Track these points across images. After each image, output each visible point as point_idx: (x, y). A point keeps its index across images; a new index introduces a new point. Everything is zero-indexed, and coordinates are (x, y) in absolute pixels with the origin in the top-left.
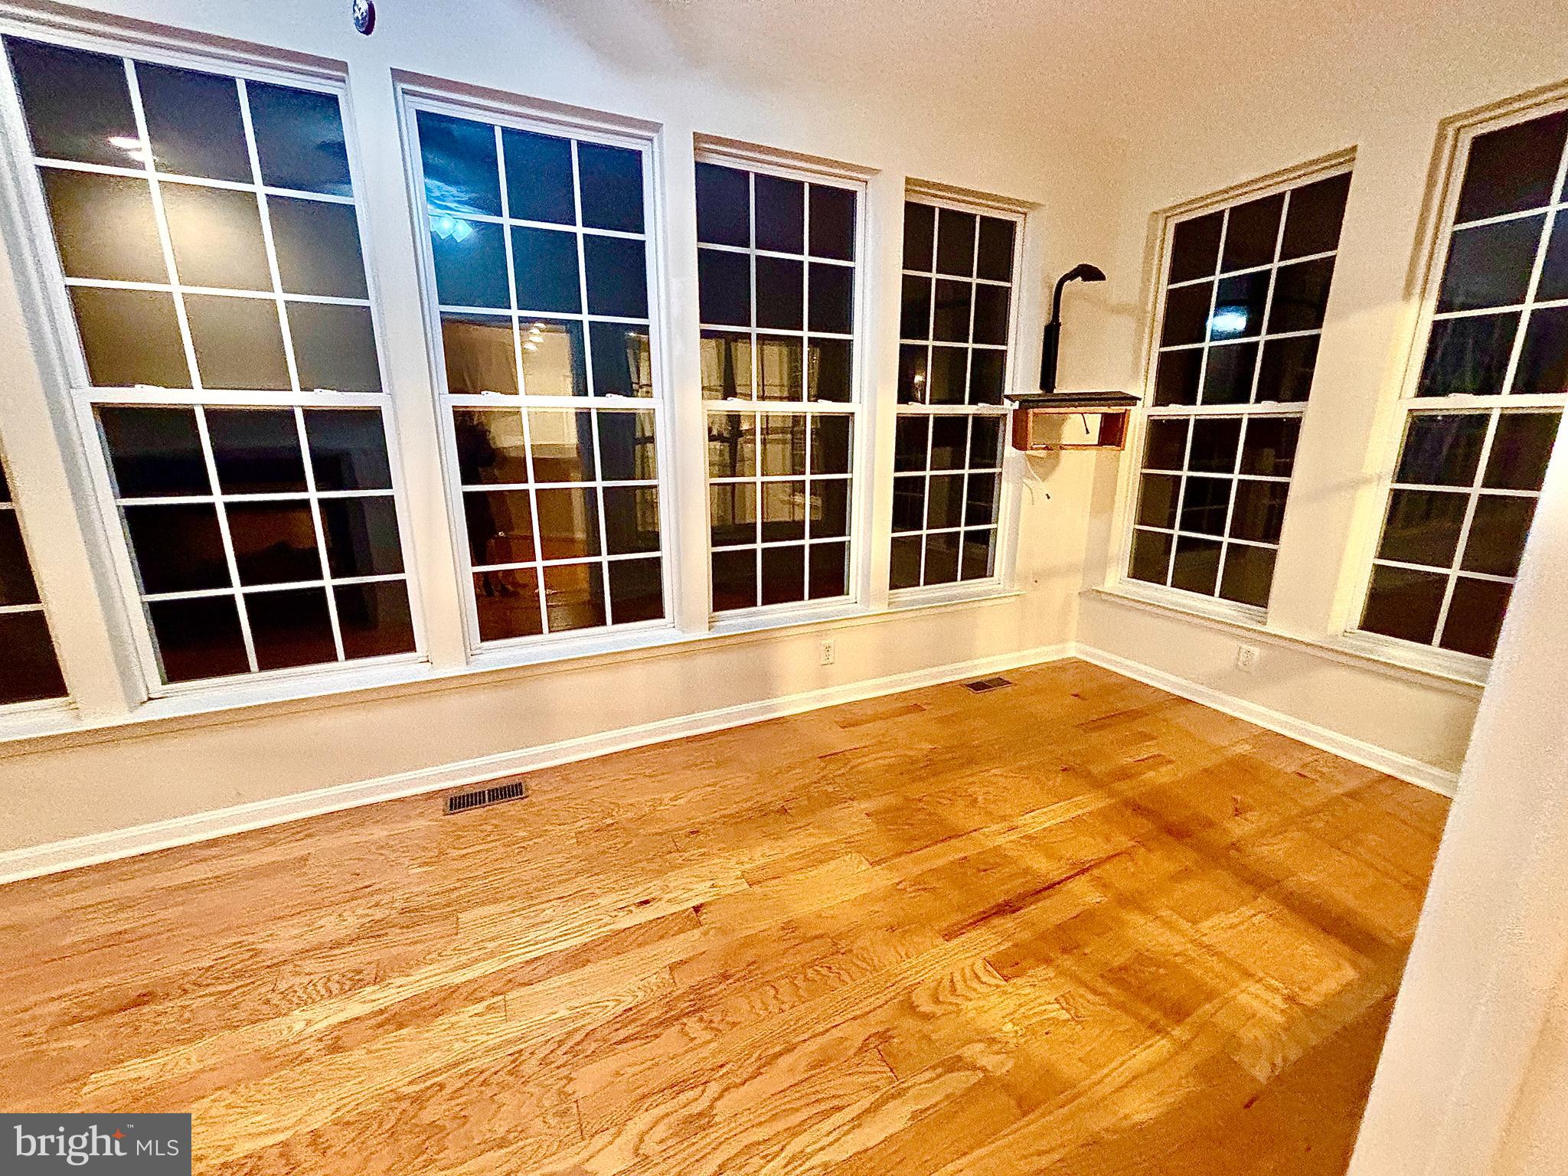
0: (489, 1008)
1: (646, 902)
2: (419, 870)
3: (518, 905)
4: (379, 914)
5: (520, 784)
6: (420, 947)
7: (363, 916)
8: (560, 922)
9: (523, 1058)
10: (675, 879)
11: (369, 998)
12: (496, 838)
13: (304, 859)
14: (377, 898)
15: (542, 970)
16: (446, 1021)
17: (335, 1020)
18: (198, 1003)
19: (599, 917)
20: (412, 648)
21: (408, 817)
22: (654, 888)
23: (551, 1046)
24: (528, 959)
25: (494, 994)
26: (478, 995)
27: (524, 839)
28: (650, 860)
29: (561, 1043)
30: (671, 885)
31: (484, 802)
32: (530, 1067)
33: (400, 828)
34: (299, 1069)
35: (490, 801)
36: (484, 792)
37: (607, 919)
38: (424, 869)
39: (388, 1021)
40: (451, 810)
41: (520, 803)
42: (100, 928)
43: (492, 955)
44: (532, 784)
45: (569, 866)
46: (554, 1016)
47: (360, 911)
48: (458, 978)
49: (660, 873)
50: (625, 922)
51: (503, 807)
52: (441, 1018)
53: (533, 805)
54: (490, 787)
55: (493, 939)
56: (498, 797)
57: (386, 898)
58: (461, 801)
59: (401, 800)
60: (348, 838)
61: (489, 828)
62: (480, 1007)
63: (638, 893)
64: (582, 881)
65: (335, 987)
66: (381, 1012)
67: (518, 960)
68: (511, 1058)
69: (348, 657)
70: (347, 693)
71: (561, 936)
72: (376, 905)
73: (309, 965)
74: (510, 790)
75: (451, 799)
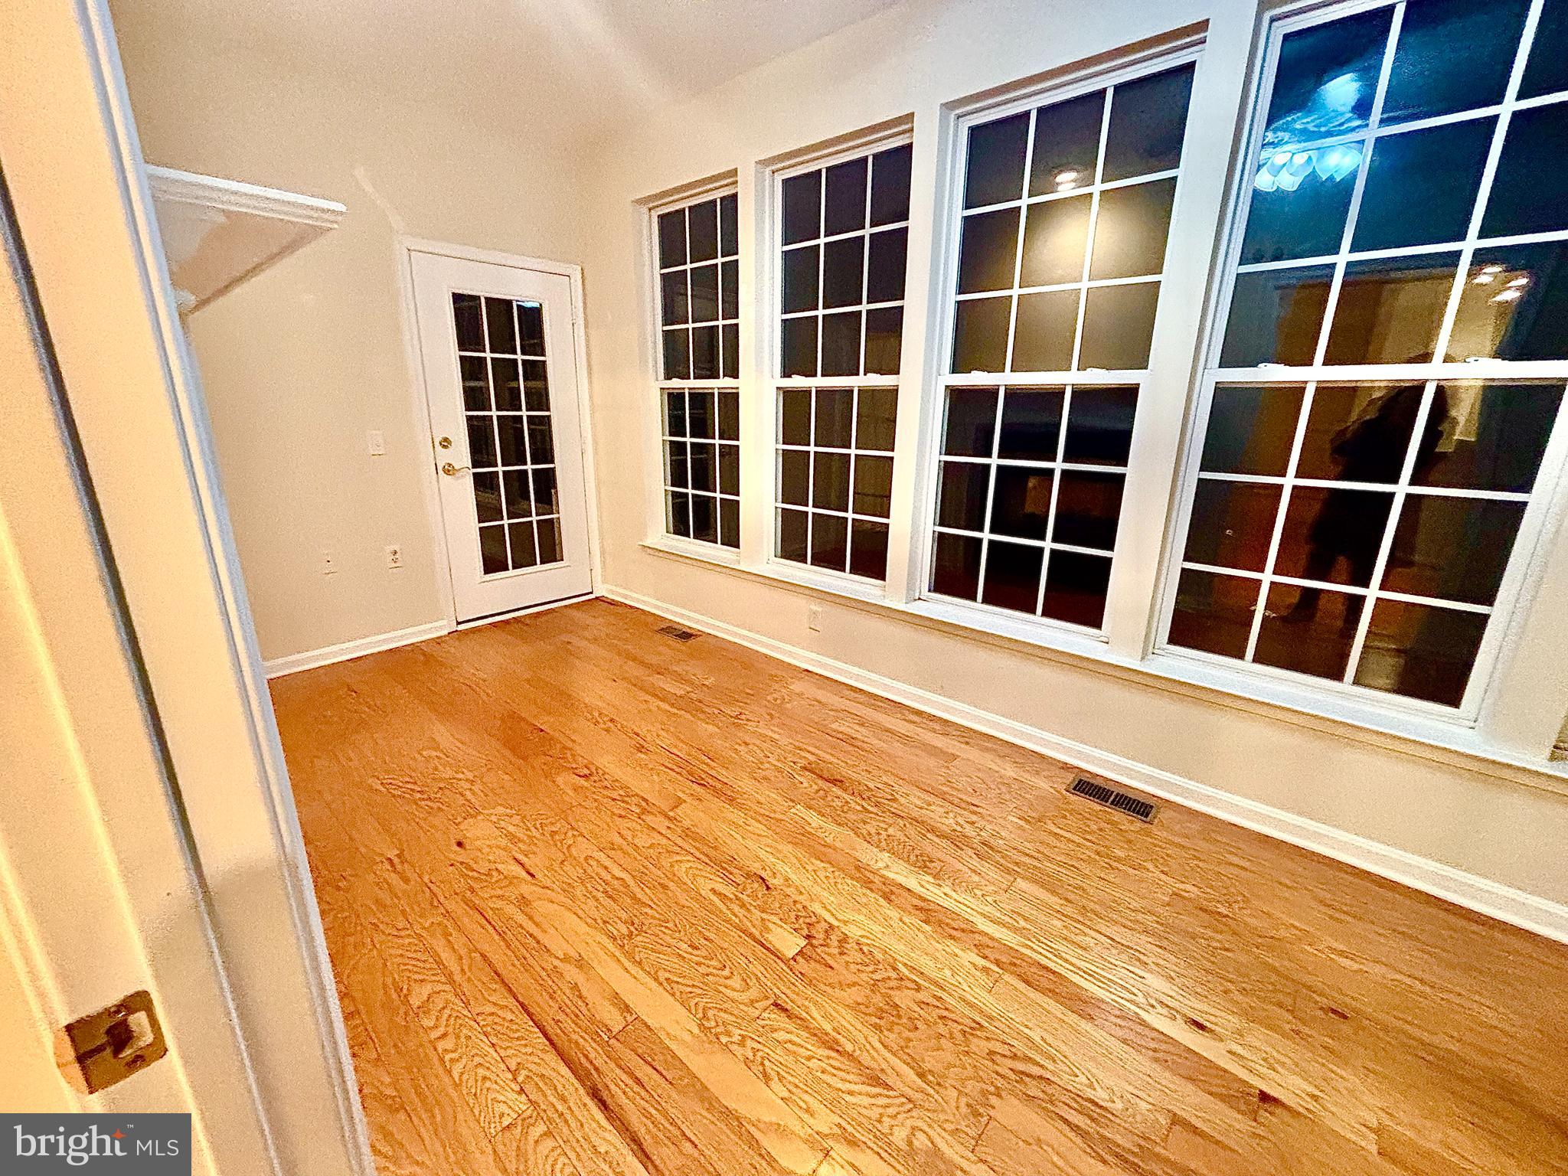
0: (985, 970)
1: (1201, 1027)
2: (1017, 820)
3: (1069, 910)
4: (969, 831)
5: (1152, 807)
6: (976, 878)
7: (957, 823)
8: (1091, 958)
9: (978, 1033)
10: (1258, 1037)
11: (923, 883)
12: (1093, 839)
13: (955, 757)
14: (974, 818)
15: (1045, 983)
16: (953, 948)
17: (900, 879)
18: (853, 805)
19: (1136, 991)
20: (1098, 625)
21: (1037, 773)
22: (1225, 1021)
23: (1006, 1051)
24: (1042, 962)
25: (998, 963)
26: (987, 952)
27: (1118, 860)
28: (1243, 991)
29: (1015, 1057)
30: (1249, 1039)
31: (1106, 802)
32: (979, 1045)
33: (1026, 777)
34: (865, 891)
35: (1112, 803)
36: (1113, 792)
37: (1140, 999)
38: (1020, 822)
39: (921, 909)
40: (1074, 789)
41: (1139, 824)
42: (845, 727)
43: (1016, 930)
44: (1165, 815)
45: (1140, 917)
46: (1027, 1031)
47: (960, 820)
48: (982, 925)
49: (1249, 1015)
50: (1157, 1020)
51: (1119, 816)
52: (952, 941)
53: (1149, 834)
54: (1122, 791)
55: (1026, 919)
56: (1122, 805)
57: (981, 823)
58: (1089, 787)
59: (1042, 756)
60: (989, 761)
61: (1094, 827)
62: (982, 962)
63: (1197, 1007)
64: (1143, 941)
65: (913, 858)
66: (925, 900)
67: (1034, 955)
68: (974, 1025)
69: (1045, 614)
70: (1029, 644)
71: (1084, 972)
72: (973, 823)
73: (911, 831)
74: (1139, 807)
75: (1081, 780)
